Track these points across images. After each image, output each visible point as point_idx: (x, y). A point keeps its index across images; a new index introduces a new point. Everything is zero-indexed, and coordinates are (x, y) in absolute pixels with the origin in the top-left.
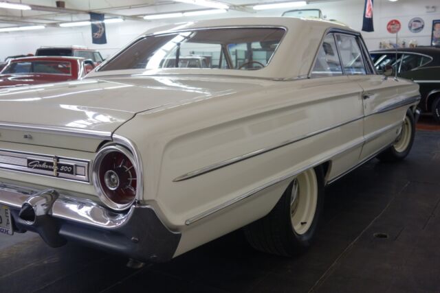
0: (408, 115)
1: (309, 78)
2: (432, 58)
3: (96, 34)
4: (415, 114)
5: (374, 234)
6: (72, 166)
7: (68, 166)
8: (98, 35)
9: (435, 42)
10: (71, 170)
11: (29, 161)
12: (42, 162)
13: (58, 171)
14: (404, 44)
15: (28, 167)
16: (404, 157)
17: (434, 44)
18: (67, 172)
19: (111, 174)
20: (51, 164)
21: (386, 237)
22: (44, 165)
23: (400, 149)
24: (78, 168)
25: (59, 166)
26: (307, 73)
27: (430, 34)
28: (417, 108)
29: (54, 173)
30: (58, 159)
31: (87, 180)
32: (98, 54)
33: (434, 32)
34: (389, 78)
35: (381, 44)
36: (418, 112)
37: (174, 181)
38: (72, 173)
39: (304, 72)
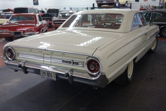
0: (156, 37)
1: (131, 31)
2: (162, 15)
3: (35, 1)
4: (158, 36)
5: (149, 78)
6: (78, 63)
7: (77, 62)
8: (35, 2)
9: (161, 5)
10: (77, 64)
11: (63, 61)
12: (67, 61)
13: (73, 64)
14: (149, 6)
15: (63, 62)
16: (154, 51)
17: (160, 6)
18: (76, 64)
19: (91, 65)
20: (71, 62)
21: (152, 78)
22: (68, 62)
23: (153, 48)
24: (79, 63)
25: (73, 62)
26: (131, 29)
27: (159, 2)
28: (158, 35)
29: (72, 64)
30: (73, 60)
31: (82, 66)
32: (36, 10)
33: (161, 1)
34: (151, 26)
35: (141, 5)
36: (159, 36)
37: (108, 67)
38: (78, 64)
39: (130, 29)
